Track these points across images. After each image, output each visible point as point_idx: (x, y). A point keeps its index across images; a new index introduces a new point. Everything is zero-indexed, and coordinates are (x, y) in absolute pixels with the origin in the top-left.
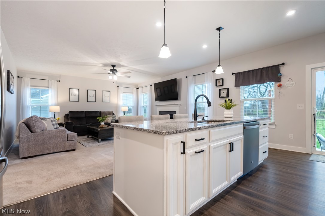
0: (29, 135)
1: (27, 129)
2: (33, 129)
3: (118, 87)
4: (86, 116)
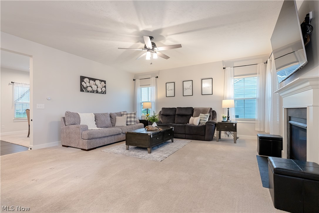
3: (224, 68)
4: (176, 113)
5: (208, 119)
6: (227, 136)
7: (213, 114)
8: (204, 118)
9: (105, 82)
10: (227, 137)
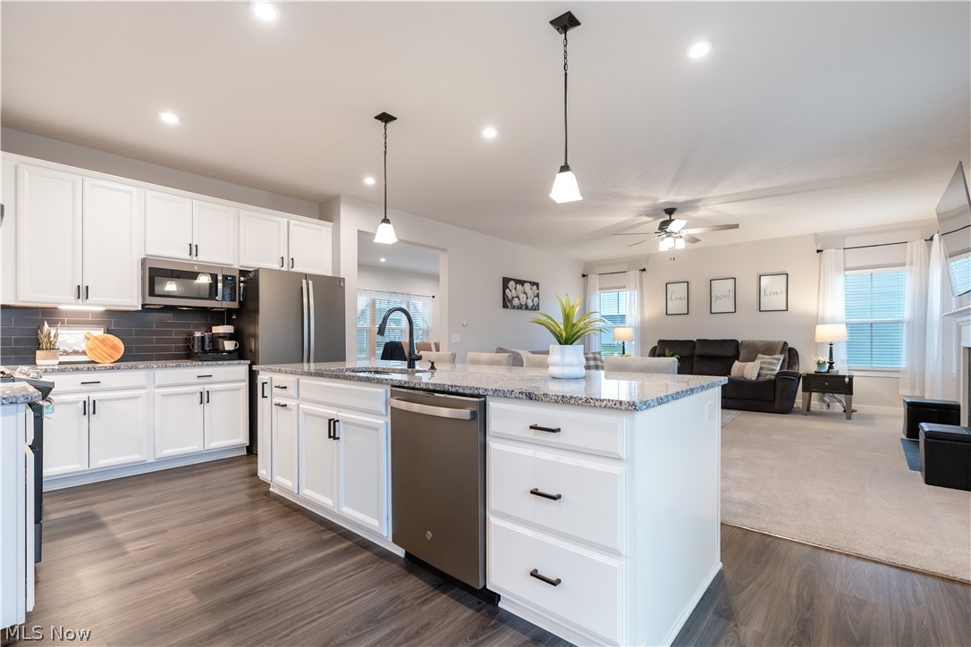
3: (818, 251)
4: (696, 353)
5: (779, 366)
6: (825, 406)
7: (792, 355)
8: (773, 365)
9: (537, 285)
10: (825, 408)
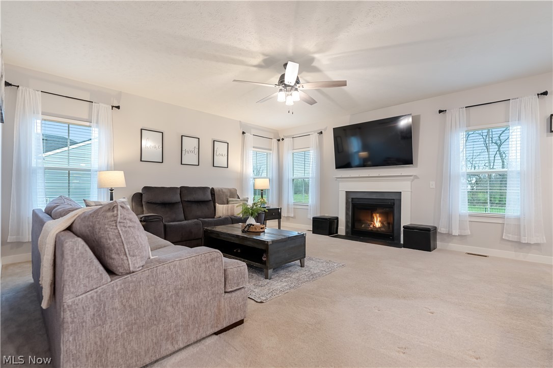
0: (104, 292)
1: (96, 262)
2: (116, 260)
3: (244, 133)
